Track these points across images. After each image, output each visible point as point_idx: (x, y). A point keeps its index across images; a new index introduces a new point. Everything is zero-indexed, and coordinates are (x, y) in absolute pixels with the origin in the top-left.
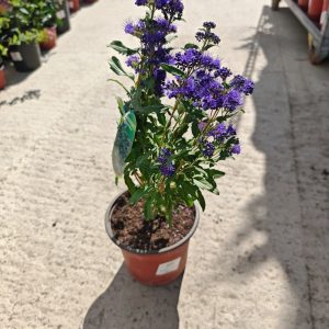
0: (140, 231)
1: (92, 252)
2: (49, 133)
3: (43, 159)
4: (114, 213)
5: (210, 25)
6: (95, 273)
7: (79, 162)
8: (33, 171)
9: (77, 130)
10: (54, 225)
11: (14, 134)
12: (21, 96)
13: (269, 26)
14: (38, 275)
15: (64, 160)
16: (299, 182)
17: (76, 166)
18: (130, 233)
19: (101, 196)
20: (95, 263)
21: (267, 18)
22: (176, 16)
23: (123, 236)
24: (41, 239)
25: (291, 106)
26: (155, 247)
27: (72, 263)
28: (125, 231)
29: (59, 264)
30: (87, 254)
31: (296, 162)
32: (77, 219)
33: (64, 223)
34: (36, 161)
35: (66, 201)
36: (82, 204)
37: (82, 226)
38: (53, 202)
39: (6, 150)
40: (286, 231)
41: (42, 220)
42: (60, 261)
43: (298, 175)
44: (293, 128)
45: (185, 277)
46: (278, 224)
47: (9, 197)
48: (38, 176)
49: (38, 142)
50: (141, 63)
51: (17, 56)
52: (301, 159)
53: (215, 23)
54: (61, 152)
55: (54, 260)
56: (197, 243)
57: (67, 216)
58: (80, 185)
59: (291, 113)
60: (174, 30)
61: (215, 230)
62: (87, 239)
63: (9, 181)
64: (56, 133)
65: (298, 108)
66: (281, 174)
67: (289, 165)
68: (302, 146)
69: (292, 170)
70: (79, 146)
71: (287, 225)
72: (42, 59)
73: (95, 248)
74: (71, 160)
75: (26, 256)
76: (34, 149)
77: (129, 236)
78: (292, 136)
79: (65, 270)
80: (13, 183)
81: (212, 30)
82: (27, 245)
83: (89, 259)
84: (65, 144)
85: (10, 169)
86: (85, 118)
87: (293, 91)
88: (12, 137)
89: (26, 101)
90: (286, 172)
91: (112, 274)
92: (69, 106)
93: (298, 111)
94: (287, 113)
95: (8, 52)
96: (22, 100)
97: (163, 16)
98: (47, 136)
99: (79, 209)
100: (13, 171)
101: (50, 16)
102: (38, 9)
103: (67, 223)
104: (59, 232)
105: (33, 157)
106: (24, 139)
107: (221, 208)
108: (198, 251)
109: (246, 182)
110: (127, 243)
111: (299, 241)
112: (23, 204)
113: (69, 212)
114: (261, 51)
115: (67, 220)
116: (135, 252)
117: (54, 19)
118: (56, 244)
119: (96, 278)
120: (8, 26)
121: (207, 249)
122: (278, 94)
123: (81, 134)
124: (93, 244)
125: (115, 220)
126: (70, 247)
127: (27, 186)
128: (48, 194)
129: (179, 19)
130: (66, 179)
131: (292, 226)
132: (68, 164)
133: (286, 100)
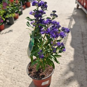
0: (37, 72)
1: (24, 77)
2: (15, 42)
3: (12, 49)
4: (30, 66)
5: (54, 12)
6: (24, 83)
7: (22, 50)
8: (9, 52)
9: (22, 41)
10: (14, 68)
11: (5, 42)
12: (8, 31)
13: (76, 13)
14: (8, 83)
15: (18, 49)
16: (85, 57)
17: (21, 51)
18: (34, 73)
19: (27, 60)
20: (24, 80)
21: (75, 11)
22: (45, 9)
23: (31, 73)
24: (10, 72)
25: (82, 35)
26: (41, 77)
27: (18, 80)
28: (32, 72)
29: (14, 80)
30: (22, 77)
31: (84, 51)
32: (20, 67)
33: (16, 68)
34: (10, 49)
35: (17, 61)
36: (22, 62)
37: (21, 69)
38: (14, 61)
39: (3, 46)
40: (81, 72)
41: (10, 67)
42: (14, 79)
43: (84, 55)
44: (83, 41)
45: (50, 86)
46: (79, 70)
47: (2, 60)
48: (10, 54)
49: (11, 44)
50: (35, 23)
51: (8, 21)
52: (85, 50)
53: (56, 11)
54: (17, 47)
55: (13, 79)
56: (54, 75)
57: (18, 66)
58: (22, 57)
59: (82, 37)
60: (45, 13)
61: (60, 71)
62: (23, 73)
63: (2, 55)
64: (17, 42)
65: (84, 35)
66: (79, 55)
67: (82, 52)
68: (86, 46)
69: (83, 54)
70: (22, 46)
71: (81, 70)
72: (14, 22)
73: (25, 76)
74: (20, 49)
75: (5, 77)
76: (10, 46)
77: (33, 74)
78: (83, 43)
79: (15, 82)
80: (3, 56)
81: (55, 13)
82: (5, 74)
83: (23, 79)
84: (19, 45)
85: (3, 52)
86: (25, 38)
87: (83, 30)
88: (5, 43)
89: (9, 33)
90: (81, 54)
91: (29, 84)
92: (21, 34)
93: (84, 36)
94: (81, 37)
95: (5, 20)
96: (8, 32)
97: (41, 9)
98: (14, 43)
99: (21, 64)
100: (4, 52)
101: (17, 11)
102: (14, 9)
103: (17, 68)
104: (15, 70)
105: (10, 48)
106: (8, 43)
107: (62, 64)
108: (54, 78)
109: (69, 57)
110: (33, 76)
111: (85, 75)
112: (6, 62)
113: (18, 65)
114: (73, 20)
115: (17, 67)
116: (35, 79)
117: (18, 11)
118: (14, 74)
119: (24, 85)
120: (5, 13)
121: (57, 77)
122: (78, 31)
123: (23, 42)
124: (24, 74)
125: (30, 68)
126: (18, 75)
127: (7, 57)
128: (13, 59)
129: (46, 10)
130: (18, 55)
131: (83, 71)
132: (19, 50)
133: (81, 33)
